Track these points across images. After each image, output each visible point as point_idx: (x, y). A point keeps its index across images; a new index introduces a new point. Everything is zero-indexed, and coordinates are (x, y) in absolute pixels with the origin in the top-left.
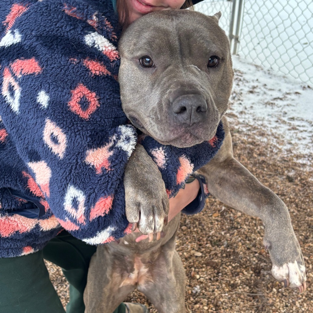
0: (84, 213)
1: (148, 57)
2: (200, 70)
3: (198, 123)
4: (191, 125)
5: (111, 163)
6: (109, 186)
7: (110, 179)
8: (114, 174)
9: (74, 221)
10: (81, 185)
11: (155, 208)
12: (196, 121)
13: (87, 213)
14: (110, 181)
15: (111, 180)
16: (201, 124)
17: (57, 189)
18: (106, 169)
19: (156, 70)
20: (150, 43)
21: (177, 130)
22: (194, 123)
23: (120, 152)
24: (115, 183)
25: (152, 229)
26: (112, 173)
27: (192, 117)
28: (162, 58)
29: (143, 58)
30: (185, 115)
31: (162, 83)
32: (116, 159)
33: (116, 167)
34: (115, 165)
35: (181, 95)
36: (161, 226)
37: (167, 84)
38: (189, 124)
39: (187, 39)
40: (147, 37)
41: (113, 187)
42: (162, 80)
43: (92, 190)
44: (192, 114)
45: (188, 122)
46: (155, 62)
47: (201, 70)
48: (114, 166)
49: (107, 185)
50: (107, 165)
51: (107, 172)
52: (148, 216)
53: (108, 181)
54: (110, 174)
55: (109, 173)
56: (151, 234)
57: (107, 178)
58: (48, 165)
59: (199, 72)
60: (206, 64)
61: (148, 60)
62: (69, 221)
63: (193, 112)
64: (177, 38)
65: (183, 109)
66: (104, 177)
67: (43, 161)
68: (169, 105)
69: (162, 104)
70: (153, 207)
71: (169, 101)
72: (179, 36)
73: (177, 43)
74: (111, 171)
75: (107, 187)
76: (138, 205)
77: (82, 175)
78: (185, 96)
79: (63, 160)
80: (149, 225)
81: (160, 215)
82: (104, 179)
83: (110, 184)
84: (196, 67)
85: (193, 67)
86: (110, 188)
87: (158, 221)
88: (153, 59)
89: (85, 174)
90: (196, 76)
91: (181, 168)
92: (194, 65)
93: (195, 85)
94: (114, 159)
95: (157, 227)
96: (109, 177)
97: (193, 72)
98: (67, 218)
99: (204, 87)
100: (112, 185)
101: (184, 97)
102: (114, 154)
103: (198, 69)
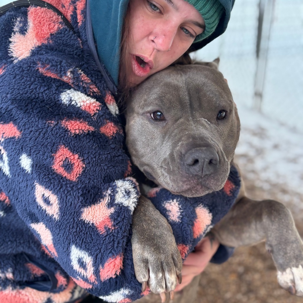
0: (94, 273)
1: (160, 112)
2: (209, 123)
3: (210, 175)
4: (203, 176)
5: (114, 221)
6: (116, 245)
7: (115, 237)
8: (118, 232)
9: (86, 280)
10: (84, 246)
11: (164, 264)
12: (208, 173)
13: (97, 272)
14: (115, 239)
15: (117, 238)
16: (212, 175)
17: (62, 249)
18: (109, 229)
19: (167, 124)
20: (161, 98)
21: (190, 181)
22: (207, 175)
23: (121, 209)
24: (121, 241)
25: (162, 287)
26: (116, 231)
27: (204, 169)
28: (173, 112)
29: (155, 113)
30: (197, 167)
31: (173, 134)
32: (118, 216)
33: (119, 224)
34: (119, 223)
35: (194, 148)
36: (172, 284)
37: (178, 136)
38: (201, 175)
39: (196, 93)
40: (158, 93)
41: (120, 245)
42: (173, 132)
43: (99, 250)
44: (205, 166)
45: (200, 174)
46: (166, 116)
47: (211, 123)
48: (117, 224)
49: (114, 244)
50: (110, 224)
51: (111, 231)
52: (156, 273)
53: (113, 240)
54: (115, 232)
55: (113, 231)
56: (162, 293)
57: (112, 237)
58: (46, 227)
59: (209, 125)
60: (215, 117)
61: (160, 114)
62: (82, 280)
63: (205, 163)
64: (186, 93)
65: (196, 162)
66: (108, 236)
67: (42, 223)
68: (182, 156)
69: (173, 155)
70: (162, 263)
71: (181, 153)
72: (189, 91)
73: (187, 98)
74: (115, 229)
75: (114, 246)
76: (146, 262)
77: (83, 235)
78: (198, 148)
79: (60, 221)
80: (159, 283)
81: (170, 271)
82: (109, 238)
83: (116, 243)
84: (206, 120)
85: (203, 121)
86: (117, 247)
87: (168, 278)
88: (164, 113)
89: (85, 233)
90: (206, 129)
91: (197, 220)
92: (204, 118)
93: (205, 137)
94: (116, 217)
95: (169, 285)
96: (114, 236)
97: (203, 125)
98: (78, 277)
99: (214, 140)
100: (118, 243)
101: (197, 150)
102: (115, 212)
103: (208, 122)
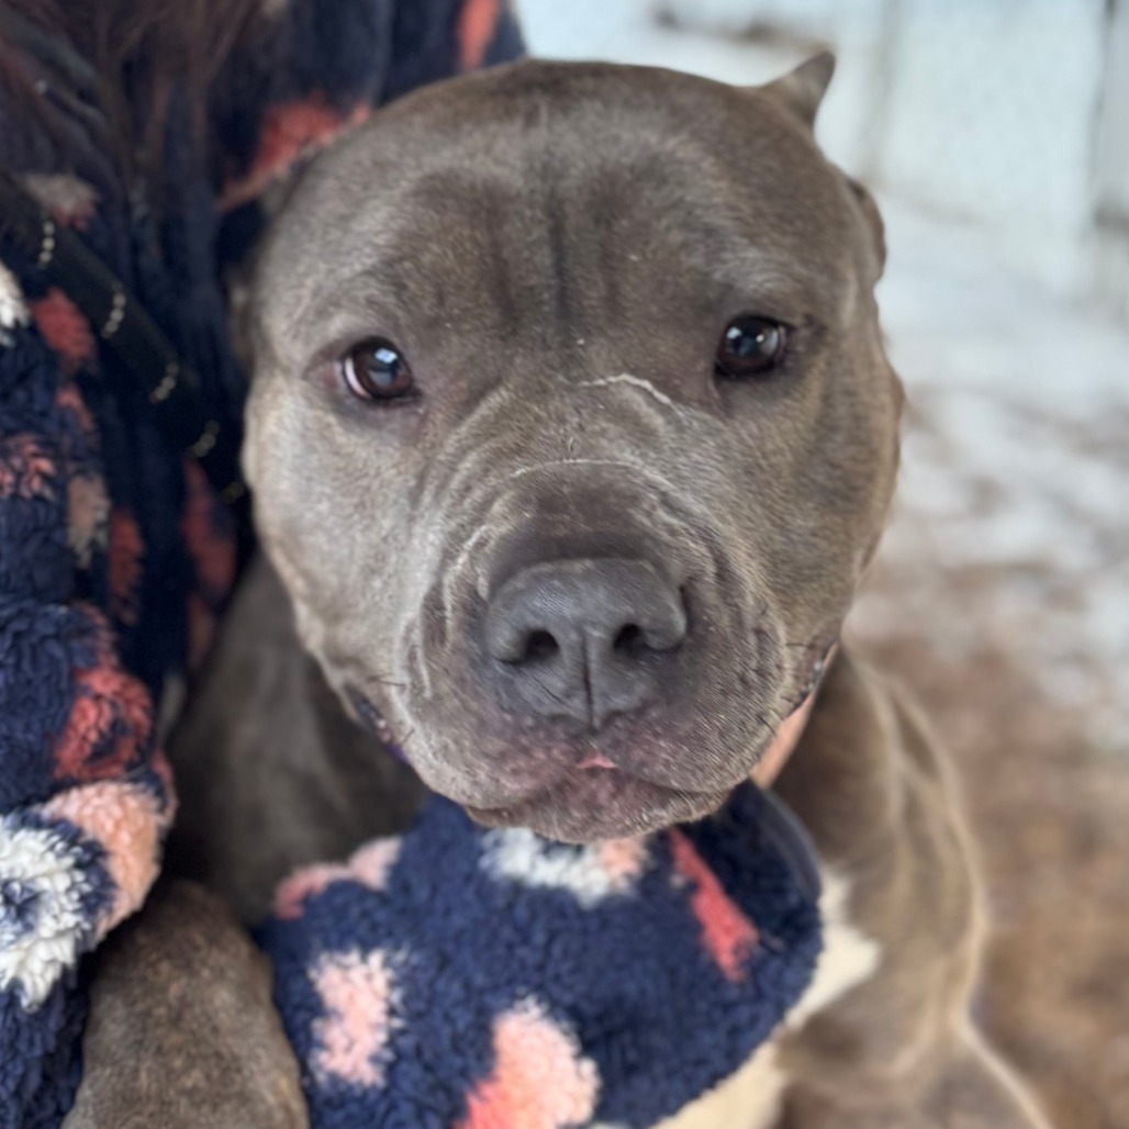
1: (390, 347)
2: (665, 399)
3: (641, 711)
4: (597, 723)
12: (621, 702)
16: (654, 714)
19: (424, 419)
21: (526, 751)
22: (615, 714)
27: (593, 681)
28: (457, 348)
29: (361, 350)
30: (553, 679)
37: (477, 494)
38: (585, 719)
42: (453, 468)
44: (594, 667)
45: (576, 707)
46: (423, 371)
47: (676, 396)
59: (664, 410)
60: (704, 365)
61: (387, 357)
63: (594, 654)
65: (538, 646)
84: (647, 385)
85: (631, 389)
88: (411, 354)
90: (642, 436)
92: (635, 372)
97: (624, 416)
99: (688, 500)
103: (657, 394)
